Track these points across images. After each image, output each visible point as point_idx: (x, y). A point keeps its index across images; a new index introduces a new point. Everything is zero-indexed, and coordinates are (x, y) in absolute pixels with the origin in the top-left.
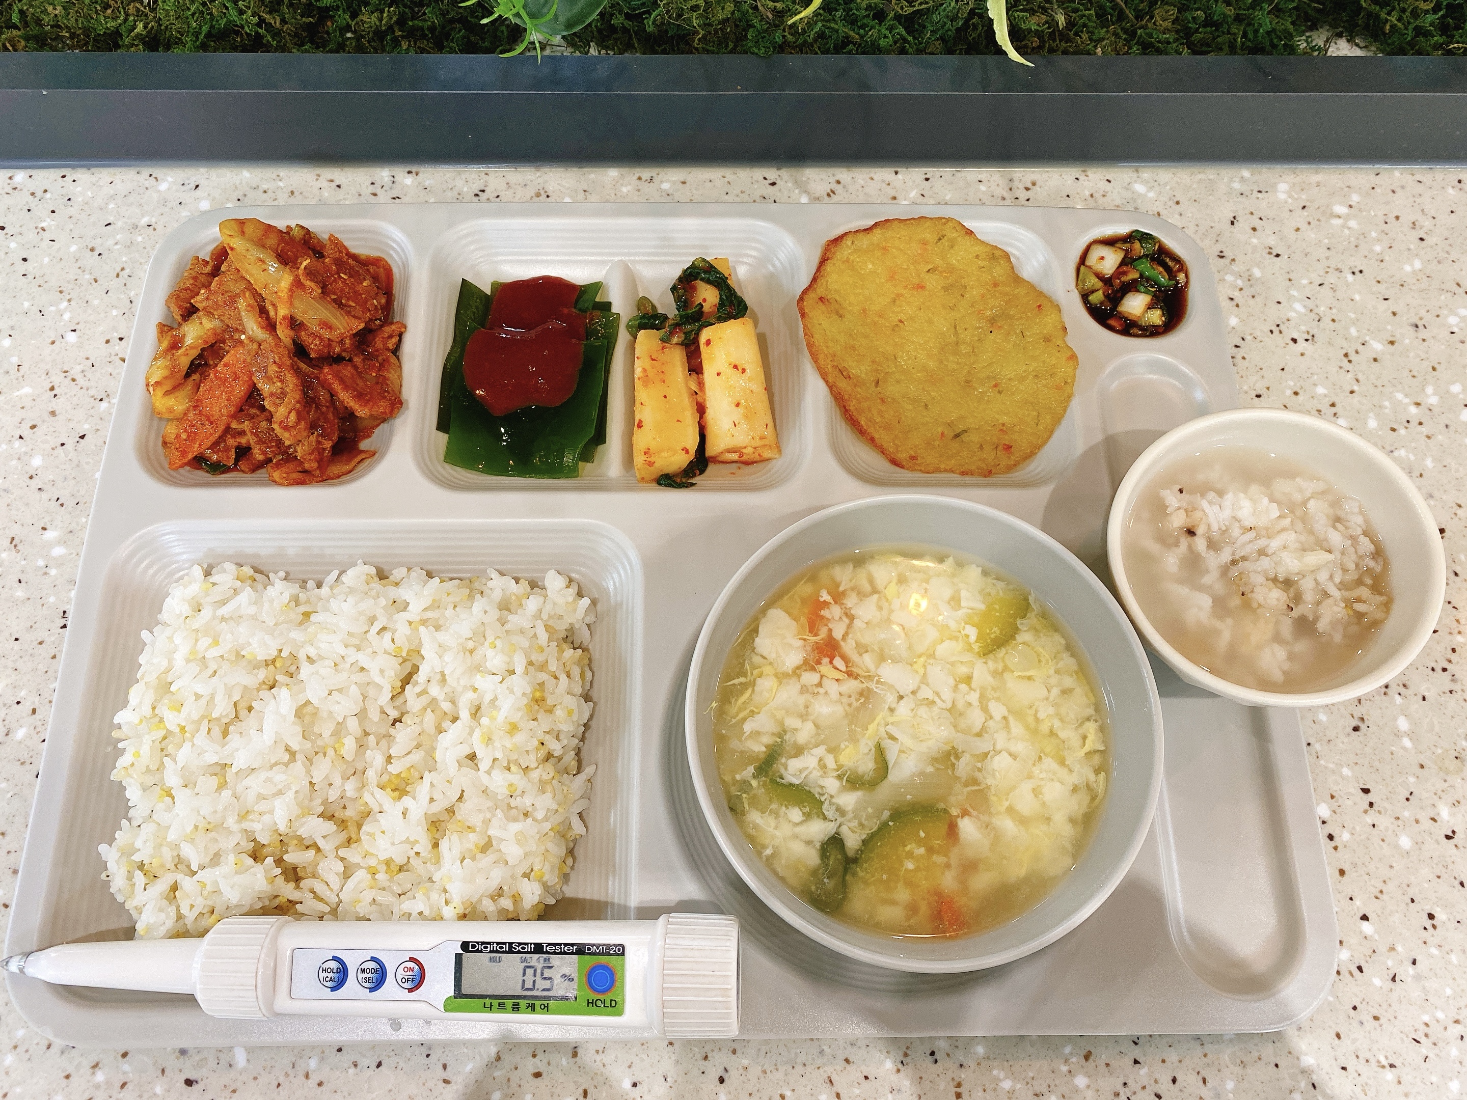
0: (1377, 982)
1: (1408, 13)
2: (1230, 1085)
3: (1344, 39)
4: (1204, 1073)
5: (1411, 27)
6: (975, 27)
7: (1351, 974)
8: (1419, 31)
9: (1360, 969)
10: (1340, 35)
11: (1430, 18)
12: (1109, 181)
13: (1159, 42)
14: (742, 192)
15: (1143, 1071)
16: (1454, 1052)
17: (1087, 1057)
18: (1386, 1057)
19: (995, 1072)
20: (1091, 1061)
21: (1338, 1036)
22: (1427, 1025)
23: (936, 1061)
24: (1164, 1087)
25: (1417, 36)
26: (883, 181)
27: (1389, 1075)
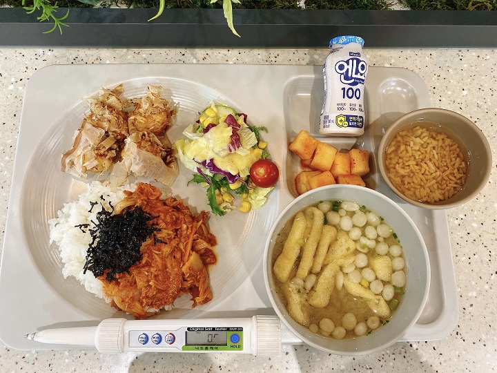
12: (305, 54)
15: (289, 371)
16: (391, 364)
18: (369, 366)
22: (383, 355)
23: (221, 369)
26: (224, 54)
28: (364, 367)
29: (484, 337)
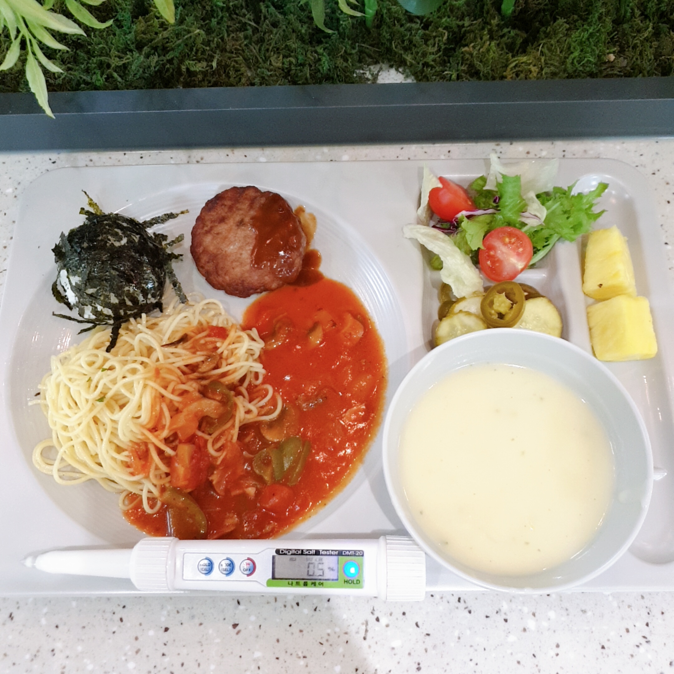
0: (306, 611)
1: (420, 54)
2: (213, 667)
3: (394, 69)
4: (199, 661)
5: (421, 63)
6: (168, 70)
7: (292, 607)
8: (426, 65)
9: (298, 604)
10: (391, 66)
11: (432, 57)
12: (246, 156)
13: (268, 76)
14: (36, 168)
15: (166, 659)
16: (341, 650)
17: (137, 652)
18: (302, 652)
19: (85, 660)
20: (139, 654)
21: (278, 641)
22: (329, 635)
23: (54, 655)
24: (177, 669)
25: (423, 67)
26: (116, 159)
27: (302, 662)
28: (294, 655)
29: (505, 607)
